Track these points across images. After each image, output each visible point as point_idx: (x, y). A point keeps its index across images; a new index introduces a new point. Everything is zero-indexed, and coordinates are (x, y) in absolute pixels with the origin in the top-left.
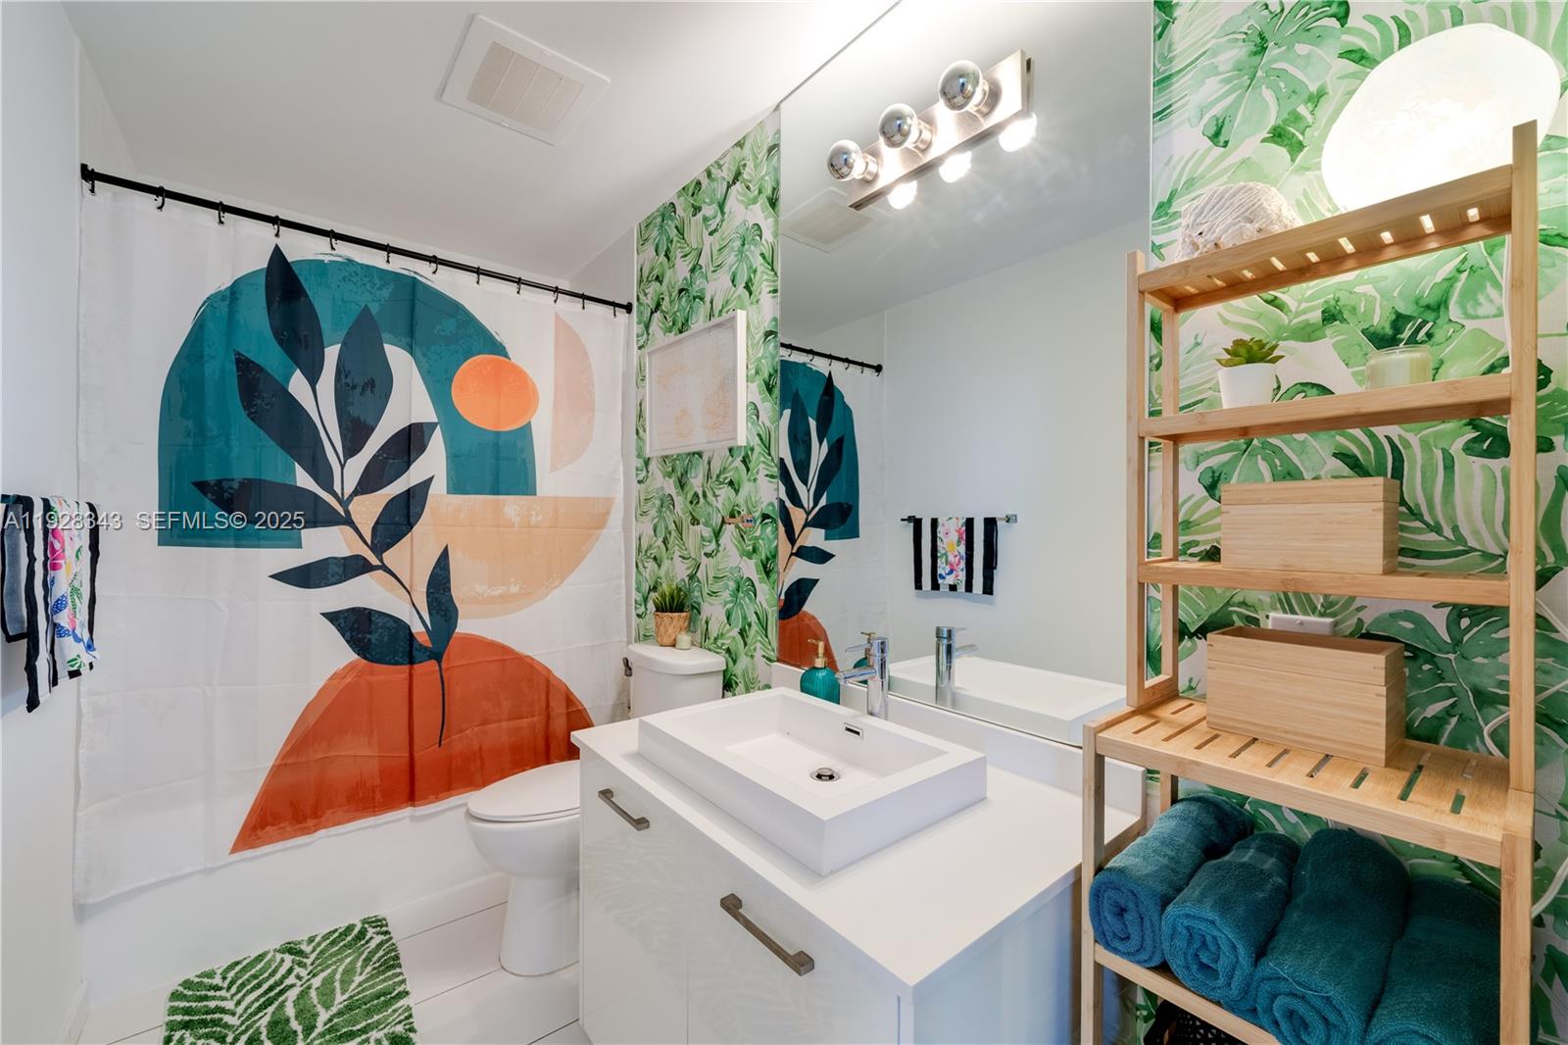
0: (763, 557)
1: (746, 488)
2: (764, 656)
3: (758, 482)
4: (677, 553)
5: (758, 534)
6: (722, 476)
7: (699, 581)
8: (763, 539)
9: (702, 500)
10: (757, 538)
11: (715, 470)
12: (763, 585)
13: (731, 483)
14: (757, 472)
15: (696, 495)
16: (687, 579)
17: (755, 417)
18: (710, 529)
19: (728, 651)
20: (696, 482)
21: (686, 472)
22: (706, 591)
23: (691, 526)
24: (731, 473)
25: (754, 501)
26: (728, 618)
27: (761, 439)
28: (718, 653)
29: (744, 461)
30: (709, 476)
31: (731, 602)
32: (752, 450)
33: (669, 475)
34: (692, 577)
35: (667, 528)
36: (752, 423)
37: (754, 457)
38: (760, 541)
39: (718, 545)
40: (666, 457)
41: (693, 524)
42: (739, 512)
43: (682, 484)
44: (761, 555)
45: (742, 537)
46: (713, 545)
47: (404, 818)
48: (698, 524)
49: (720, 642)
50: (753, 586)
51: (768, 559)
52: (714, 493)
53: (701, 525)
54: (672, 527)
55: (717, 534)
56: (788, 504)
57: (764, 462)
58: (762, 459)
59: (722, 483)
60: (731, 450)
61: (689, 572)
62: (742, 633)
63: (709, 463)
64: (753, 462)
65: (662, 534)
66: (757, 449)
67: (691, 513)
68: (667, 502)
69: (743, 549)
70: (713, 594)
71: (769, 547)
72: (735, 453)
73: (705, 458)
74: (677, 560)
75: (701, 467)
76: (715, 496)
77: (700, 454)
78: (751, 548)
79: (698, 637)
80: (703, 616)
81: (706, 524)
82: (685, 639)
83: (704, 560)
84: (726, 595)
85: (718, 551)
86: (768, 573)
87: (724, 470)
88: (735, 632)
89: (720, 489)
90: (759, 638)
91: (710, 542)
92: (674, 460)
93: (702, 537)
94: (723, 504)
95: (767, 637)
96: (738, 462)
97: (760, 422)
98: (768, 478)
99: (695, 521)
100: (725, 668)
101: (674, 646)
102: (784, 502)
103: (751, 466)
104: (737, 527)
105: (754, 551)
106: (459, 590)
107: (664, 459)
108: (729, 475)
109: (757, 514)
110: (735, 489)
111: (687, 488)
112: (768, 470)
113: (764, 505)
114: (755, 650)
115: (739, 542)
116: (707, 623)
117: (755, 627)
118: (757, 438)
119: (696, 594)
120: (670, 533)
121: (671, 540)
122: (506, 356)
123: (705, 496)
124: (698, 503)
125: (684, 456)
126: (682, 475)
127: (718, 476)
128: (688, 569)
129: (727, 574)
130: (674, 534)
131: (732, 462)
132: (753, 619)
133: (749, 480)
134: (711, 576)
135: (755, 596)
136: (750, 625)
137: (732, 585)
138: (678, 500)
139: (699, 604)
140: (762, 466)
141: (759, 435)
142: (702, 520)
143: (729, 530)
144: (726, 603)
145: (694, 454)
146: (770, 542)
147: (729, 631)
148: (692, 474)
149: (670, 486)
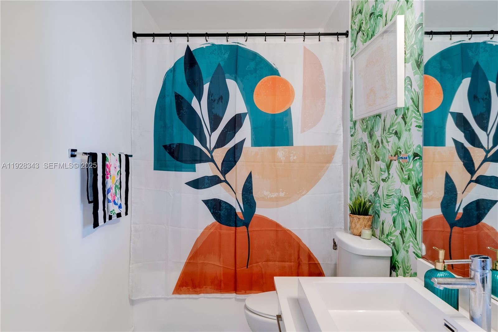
0: (414, 183)
1: (405, 135)
2: (414, 253)
3: (412, 131)
4: (369, 179)
5: (411, 167)
6: (391, 129)
7: (379, 197)
8: (414, 171)
9: (381, 145)
10: (410, 170)
11: (387, 126)
12: (414, 202)
13: (396, 133)
14: (411, 125)
15: (378, 142)
16: (373, 195)
17: (409, 86)
18: (385, 164)
19: (394, 244)
20: (378, 134)
21: (373, 128)
22: (382, 204)
23: (375, 162)
24: (396, 126)
25: (409, 144)
26: (394, 223)
27: (413, 101)
28: (388, 245)
29: (404, 118)
30: (384, 130)
31: (396, 212)
32: (408, 109)
33: (364, 130)
34: (375, 194)
35: (364, 163)
36: (408, 91)
37: (409, 114)
38: (412, 172)
39: (389, 174)
40: (363, 119)
41: (376, 161)
42: (400, 152)
43: (371, 136)
44: (413, 182)
45: (402, 169)
46: (386, 175)
47: (232, 298)
48: (379, 160)
49: (389, 238)
50: (408, 203)
51: (417, 185)
52: (387, 140)
53: (380, 162)
54: (366, 162)
55: (388, 167)
56: (467, 145)
57: (415, 117)
58: (414, 115)
59: (391, 133)
60: (396, 111)
61: (374, 190)
62: (402, 234)
63: (384, 121)
64: (408, 117)
65: (361, 166)
66: (411, 109)
67: (375, 154)
68: (364, 147)
69: (403, 178)
70: (386, 206)
71: (418, 176)
72: (398, 112)
73: (383, 118)
74: (369, 182)
75: (380, 124)
76: (388, 142)
77: (379, 116)
78: (407, 177)
79: (378, 232)
80: (381, 219)
81: (383, 161)
82: (367, 232)
83: (382, 184)
84: (393, 207)
85: (389, 178)
86: (417, 194)
87: (392, 125)
88: (397, 233)
89: (390, 137)
90: (411, 239)
91: (385, 172)
92: (368, 121)
93: (380, 168)
94: (392, 147)
95: (416, 239)
96: (400, 119)
97: (413, 89)
98: (417, 128)
99: (377, 159)
100: (391, 255)
101: (360, 236)
102: (462, 144)
103: (407, 120)
104: (399, 162)
105: (409, 179)
106: (257, 194)
107: (363, 120)
108: (395, 128)
109: (411, 154)
110: (398, 137)
111: (373, 138)
112: (417, 122)
113: (414, 147)
114: (409, 247)
115: (400, 173)
116: (383, 224)
117: (409, 232)
118: (411, 101)
119: (378, 205)
120: (365, 166)
121: (366, 170)
122: (279, 75)
123: (382, 142)
124: (379, 147)
125: (372, 118)
126: (371, 130)
127: (389, 129)
128: (374, 188)
129: (393, 193)
130: (367, 166)
131: (397, 119)
132: (408, 225)
133: (406, 130)
134: (385, 193)
135: (409, 210)
136: (406, 230)
137: (396, 201)
138: (369, 145)
139: (379, 211)
140: (414, 119)
141: (412, 99)
142: (381, 158)
143: (395, 164)
144: (393, 213)
145: (377, 116)
146: (419, 173)
147: (395, 231)
148: (376, 129)
149: (365, 137)
